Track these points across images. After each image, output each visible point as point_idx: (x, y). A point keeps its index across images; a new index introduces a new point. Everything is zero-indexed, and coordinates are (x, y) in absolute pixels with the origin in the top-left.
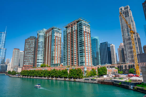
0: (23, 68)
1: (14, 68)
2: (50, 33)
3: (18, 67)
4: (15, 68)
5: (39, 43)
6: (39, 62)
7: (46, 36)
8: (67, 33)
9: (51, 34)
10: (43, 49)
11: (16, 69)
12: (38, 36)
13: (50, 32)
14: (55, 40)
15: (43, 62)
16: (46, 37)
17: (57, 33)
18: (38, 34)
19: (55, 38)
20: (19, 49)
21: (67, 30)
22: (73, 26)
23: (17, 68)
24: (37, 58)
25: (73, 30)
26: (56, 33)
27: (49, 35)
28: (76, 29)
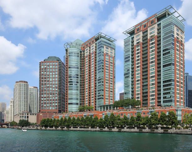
0: (41, 114)
1: (22, 115)
2: (91, 48)
3: (29, 114)
4: (24, 115)
5: (70, 68)
6: (72, 104)
7: (84, 54)
8: (132, 45)
9: (94, 50)
10: (79, 79)
11: (25, 118)
12: (67, 54)
13: (93, 46)
14: (103, 60)
15: (80, 104)
16: (84, 56)
17: (107, 48)
18: (67, 50)
19: (105, 58)
20: (26, 82)
21: (133, 38)
22: (149, 29)
23: (26, 115)
24: (69, 97)
25: (149, 38)
26: (105, 47)
27: (90, 53)
28: (156, 34)
